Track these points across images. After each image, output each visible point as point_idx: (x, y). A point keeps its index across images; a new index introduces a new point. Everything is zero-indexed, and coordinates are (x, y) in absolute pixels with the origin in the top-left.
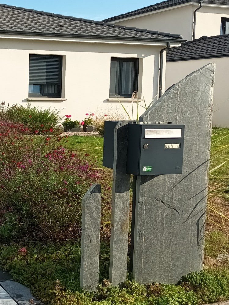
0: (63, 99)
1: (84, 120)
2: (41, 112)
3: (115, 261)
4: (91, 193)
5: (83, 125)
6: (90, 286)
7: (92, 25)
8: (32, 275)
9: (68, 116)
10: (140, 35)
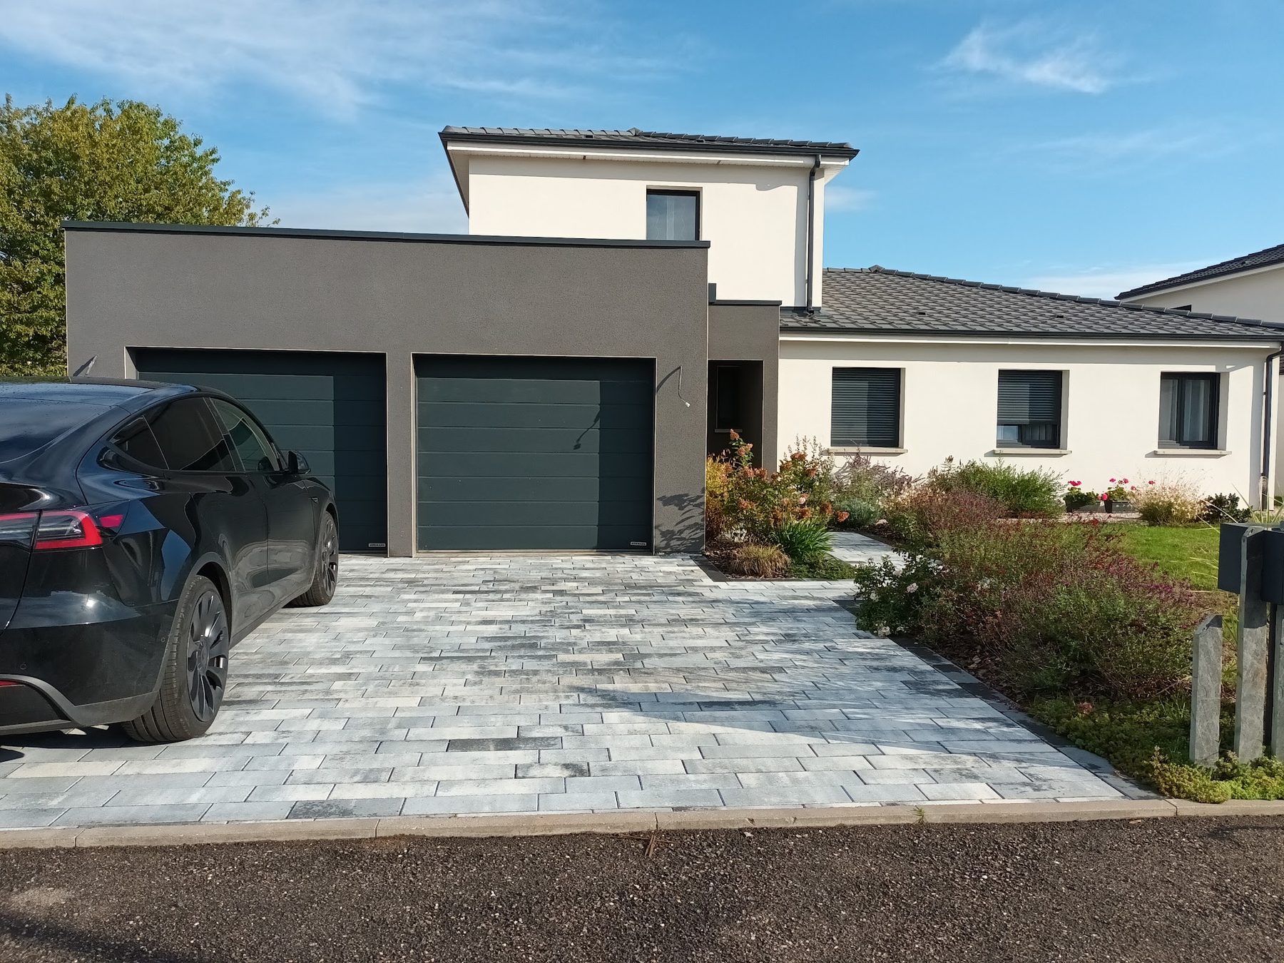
0: (1063, 452)
1: (1107, 491)
2: (1023, 476)
3: (1243, 727)
4: (1208, 626)
5: (1105, 501)
6: (1206, 759)
7: (1119, 312)
8: (1108, 741)
9: (1074, 483)
10: (1221, 329)
